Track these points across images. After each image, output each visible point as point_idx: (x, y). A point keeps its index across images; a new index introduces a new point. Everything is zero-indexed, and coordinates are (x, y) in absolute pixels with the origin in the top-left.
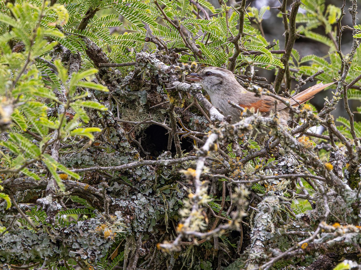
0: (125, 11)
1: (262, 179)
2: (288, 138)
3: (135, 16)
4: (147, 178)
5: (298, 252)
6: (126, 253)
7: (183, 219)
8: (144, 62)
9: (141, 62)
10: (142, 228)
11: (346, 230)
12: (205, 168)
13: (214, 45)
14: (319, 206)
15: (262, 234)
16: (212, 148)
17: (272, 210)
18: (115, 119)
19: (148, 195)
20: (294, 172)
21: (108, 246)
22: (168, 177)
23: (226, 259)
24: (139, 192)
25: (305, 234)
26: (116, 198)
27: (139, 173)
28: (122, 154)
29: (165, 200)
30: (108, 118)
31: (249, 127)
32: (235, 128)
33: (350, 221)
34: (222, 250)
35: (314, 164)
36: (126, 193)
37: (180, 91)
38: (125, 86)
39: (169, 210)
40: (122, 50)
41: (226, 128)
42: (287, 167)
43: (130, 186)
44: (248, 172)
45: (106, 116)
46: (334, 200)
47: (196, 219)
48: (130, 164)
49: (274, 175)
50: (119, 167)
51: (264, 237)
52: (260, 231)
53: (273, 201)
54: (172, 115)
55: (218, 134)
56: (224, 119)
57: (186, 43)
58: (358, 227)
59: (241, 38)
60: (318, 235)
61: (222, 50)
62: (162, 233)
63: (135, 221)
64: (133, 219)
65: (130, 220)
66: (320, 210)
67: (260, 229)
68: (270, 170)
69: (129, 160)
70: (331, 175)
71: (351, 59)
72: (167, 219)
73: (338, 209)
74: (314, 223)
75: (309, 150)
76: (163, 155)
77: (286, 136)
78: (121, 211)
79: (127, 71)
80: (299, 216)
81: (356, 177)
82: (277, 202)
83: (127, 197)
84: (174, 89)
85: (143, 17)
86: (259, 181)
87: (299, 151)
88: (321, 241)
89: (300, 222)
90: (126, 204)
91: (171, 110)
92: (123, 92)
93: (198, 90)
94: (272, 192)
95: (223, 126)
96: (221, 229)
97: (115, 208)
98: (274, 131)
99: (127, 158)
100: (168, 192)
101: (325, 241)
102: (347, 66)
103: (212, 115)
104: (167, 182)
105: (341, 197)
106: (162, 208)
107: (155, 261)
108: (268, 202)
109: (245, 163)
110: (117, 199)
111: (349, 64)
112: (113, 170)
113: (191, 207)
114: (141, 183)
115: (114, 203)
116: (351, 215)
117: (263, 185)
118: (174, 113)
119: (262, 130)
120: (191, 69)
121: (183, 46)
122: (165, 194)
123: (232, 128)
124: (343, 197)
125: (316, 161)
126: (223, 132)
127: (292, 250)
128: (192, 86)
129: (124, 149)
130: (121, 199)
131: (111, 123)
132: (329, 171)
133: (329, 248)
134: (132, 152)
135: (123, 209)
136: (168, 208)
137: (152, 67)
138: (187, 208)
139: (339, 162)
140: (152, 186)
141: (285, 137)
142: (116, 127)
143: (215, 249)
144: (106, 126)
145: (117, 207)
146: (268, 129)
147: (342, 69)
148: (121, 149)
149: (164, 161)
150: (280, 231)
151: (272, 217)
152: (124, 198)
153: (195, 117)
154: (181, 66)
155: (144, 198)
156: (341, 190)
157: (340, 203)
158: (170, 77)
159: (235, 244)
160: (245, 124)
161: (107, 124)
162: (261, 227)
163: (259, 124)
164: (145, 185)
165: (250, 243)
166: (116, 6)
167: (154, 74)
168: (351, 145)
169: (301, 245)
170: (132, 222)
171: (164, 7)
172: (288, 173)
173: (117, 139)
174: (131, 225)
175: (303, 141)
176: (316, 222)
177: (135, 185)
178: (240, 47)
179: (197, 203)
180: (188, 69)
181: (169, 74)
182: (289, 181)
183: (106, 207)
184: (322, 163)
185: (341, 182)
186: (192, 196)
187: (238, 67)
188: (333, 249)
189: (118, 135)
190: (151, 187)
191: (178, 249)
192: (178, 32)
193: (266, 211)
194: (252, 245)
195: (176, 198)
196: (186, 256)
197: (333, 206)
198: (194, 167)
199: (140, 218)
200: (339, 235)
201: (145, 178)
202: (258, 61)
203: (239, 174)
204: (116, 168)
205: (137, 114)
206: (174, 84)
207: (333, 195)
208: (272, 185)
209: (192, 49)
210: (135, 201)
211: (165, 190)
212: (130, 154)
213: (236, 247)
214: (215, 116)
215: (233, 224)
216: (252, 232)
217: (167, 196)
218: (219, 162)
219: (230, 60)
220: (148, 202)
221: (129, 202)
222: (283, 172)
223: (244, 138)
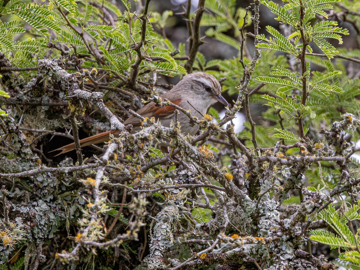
0: (28, 16)
1: (162, 188)
2: (189, 148)
3: (38, 21)
4: (48, 185)
5: (196, 262)
6: (26, 259)
7: (82, 229)
8: (45, 69)
9: (43, 69)
10: (43, 234)
11: (244, 241)
12: (104, 177)
13: (117, 52)
14: (219, 215)
15: (161, 244)
16: (111, 158)
17: (171, 219)
18: (17, 125)
19: (49, 201)
20: (194, 182)
21: (8, 252)
22: (70, 184)
23: (127, 265)
24: (40, 198)
25: (205, 242)
26: (16, 204)
27: (40, 179)
28: (24, 160)
29: (66, 206)
30: (9, 124)
31: (149, 137)
32: (135, 138)
33: (250, 230)
34: (122, 257)
35: (214, 174)
36: (27, 199)
37: (81, 99)
38: (28, 92)
39: (70, 216)
40: (26, 55)
41: (126, 138)
42: (188, 176)
43: (31, 192)
44: (147, 181)
45: (8, 122)
46: (234, 209)
47: (95, 229)
48: (30, 171)
49: (174, 184)
50: (19, 174)
51: (163, 246)
52: (159, 241)
53: (172, 211)
54: (73, 122)
55: (118, 143)
56: (124, 128)
57: (89, 49)
58: (257, 238)
59: (143, 45)
60: (217, 246)
61: (125, 56)
62: (63, 238)
63: (36, 228)
64: (34, 226)
65: (31, 226)
66: (219, 219)
67: (160, 239)
68: (171, 179)
69: (30, 166)
70: (231, 185)
71: (252, 68)
72: (68, 226)
73: (237, 219)
74: (214, 233)
75: (210, 160)
76: (64, 161)
77: (187, 146)
78: (22, 217)
79: (30, 76)
80: (198, 225)
81: (256, 186)
82: (177, 212)
83: (28, 203)
84: (75, 98)
85: (46, 23)
86: (159, 190)
87: (200, 161)
88: (220, 251)
89: (200, 232)
90: (26, 210)
91: (72, 117)
92: (25, 98)
93: (98, 99)
94: (172, 202)
95: (123, 136)
96: (119, 239)
97: (15, 214)
98: (174, 141)
99: (28, 165)
100: (69, 198)
101: (223, 252)
102: (248, 75)
103: (113, 124)
104: (68, 189)
105: (240, 207)
106: (63, 215)
107: (57, 265)
108: (167, 212)
109: (145, 171)
110: (18, 205)
111: (251, 73)
112: (13, 177)
113: (90, 216)
114: (42, 189)
115: (15, 209)
116: (250, 225)
117: (163, 194)
118: (75, 120)
119: (162, 140)
120: (91, 75)
121: (86, 52)
122: (66, 200)
123: (133, 138)
124: (243, 207)
125: (216, 172)
126: (123, 142)
127: (191, 260)
128: (93, 95)
129: (25, 155)
130: (22, 205)
131: (12, 129)
132: (229, 181)
133: (227, 259)
134: (34, 158)
135: (24, 215)
136: (69, 214)
137: (53, 74)
138: (85, 217)
139: (240, 170)
140: (53, 192)
141: (185, 147)
142: (17, 133)
143: (116, 255)
144: (7, 132)
145: (18, 213)
146: (168, 139)
147: (244, 78)
148: (23, 155)
149: (65, 168)
150: (180, 240)
151: (171, 227)
152: (25, 204)
153: (97, 124)
154: (81, 72)
155: (45, 204)
156: (240, 200)
157: (239, 213)
158: (71, 85)
159: (136, 251)
160: (145, 133)
161: (9, 130)
162: (161, 237)
163: (160, 134)
164: (46, 191)
165: (149, 253)
166: (19, 12)
167: (56, 81)
168: (252, 155)
169: (200, 255)
170: (32, 228)
171: (67, 13)
172: (188, 182)
173: (19, 145)
174: (32, 231)
175: (204, 151)
176: (216, 231)
177: (36, 191)
178: (143, 54)
179: (95, 212)
180: (88, 75)
181: (70, 82)
182: (189, 190)
183: (6, 214)
184: (222, 173)
185: (240, 192)
186: (91, 205)
187: (141, 74)
188: (232, 260)
189: (20, 142)
190: (52, 194)
191: (76, 258)
192: (81, 38)
193: (165, 221)
194: (151, 255)
195: (77, 204)
196: (88, 261)
197: (232, 215)
198: (94, 177)
199: (40, 224)
200: (238, 246)
201: (46, 184)
202: (161, 68)
203: (139, 182)
204: (16, 175)
205: (38, 120)
206: (75, 92)
207: (233, 205)
208: (172, 194)
209: (95, 55)
210: (36, 208)
211: (66, 196)
212: (32, 160)
213: (137, 254)
214: (115, 125)
215: (131, 234)
216: (151, 242)
217: (68, 202)
218: (120, 170)
219: (132, 67)
220: (49, 208)
221: (30, 209)
222: (183, 181)
223: (144, 148)
